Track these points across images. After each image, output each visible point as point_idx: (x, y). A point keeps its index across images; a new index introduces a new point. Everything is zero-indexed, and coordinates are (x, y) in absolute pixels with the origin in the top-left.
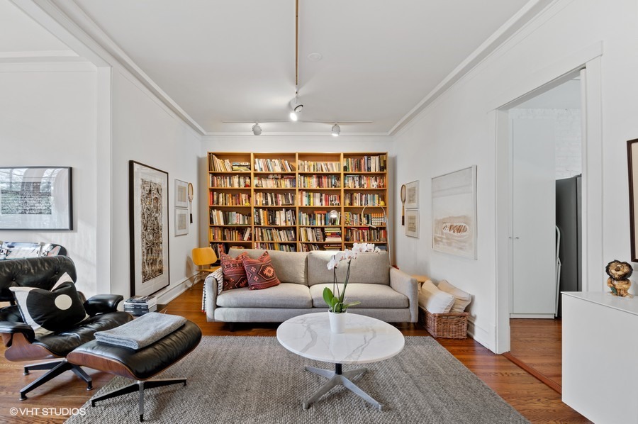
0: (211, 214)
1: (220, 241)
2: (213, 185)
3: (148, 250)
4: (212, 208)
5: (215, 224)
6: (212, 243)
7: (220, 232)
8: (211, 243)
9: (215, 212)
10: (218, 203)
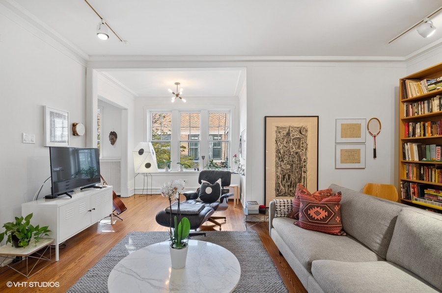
0: (404, 148)
1: (415, 180)
2: (408, 114)
3: (284, 176)
4: (405, 141)
5: (407, 160)
6: (404, 181)
7: (415, 169)
8: (402, 181)
9: (408, 146)
10: (414, 134)
